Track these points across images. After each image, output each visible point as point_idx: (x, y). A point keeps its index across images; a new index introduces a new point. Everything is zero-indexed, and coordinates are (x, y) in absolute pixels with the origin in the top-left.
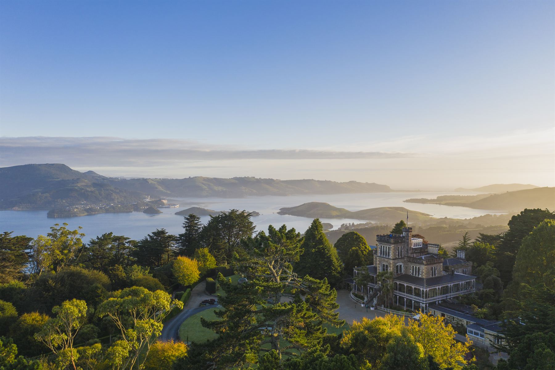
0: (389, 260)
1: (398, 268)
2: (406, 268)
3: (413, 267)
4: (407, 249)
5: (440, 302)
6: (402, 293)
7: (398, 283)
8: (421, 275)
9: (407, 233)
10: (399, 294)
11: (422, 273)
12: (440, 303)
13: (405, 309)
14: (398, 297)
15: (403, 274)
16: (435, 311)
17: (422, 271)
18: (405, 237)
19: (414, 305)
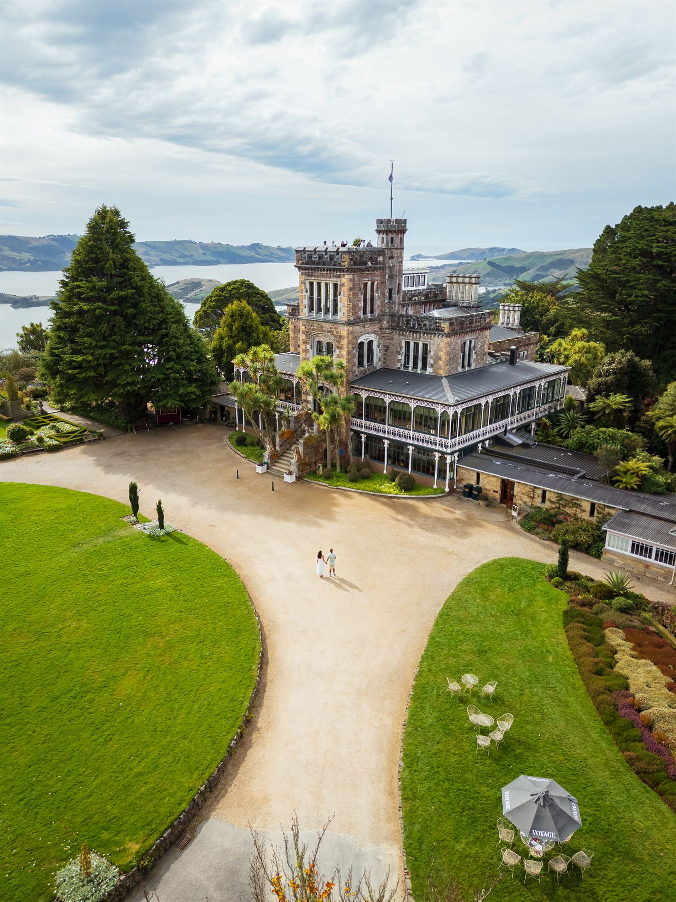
0: (336, 326)
1: (363, 352)
2: (386, 350)
3: (408, 344)
4: (390, 291)
5: (487, 443)
6: (377, 425)
7: (364, 395)
8: (432, 366)
9: (390, 236)
10: (365, 426)
11: (436, 362)
12: (487, 446)
13: (385, 472)
14: (363, 436)
15: (378, 368)
16: (478, 474)
17: (436, 355)
18: (386, 251)
19: (414, 460)
